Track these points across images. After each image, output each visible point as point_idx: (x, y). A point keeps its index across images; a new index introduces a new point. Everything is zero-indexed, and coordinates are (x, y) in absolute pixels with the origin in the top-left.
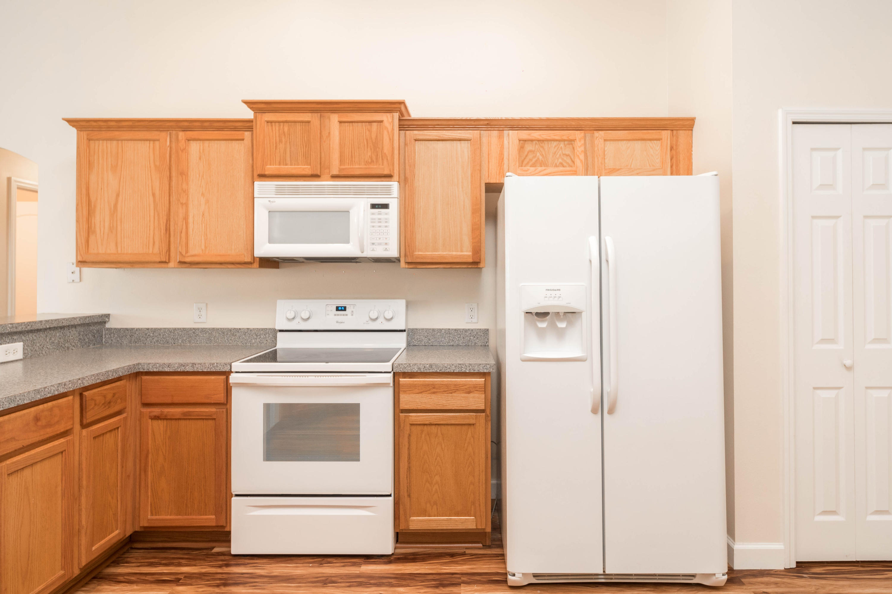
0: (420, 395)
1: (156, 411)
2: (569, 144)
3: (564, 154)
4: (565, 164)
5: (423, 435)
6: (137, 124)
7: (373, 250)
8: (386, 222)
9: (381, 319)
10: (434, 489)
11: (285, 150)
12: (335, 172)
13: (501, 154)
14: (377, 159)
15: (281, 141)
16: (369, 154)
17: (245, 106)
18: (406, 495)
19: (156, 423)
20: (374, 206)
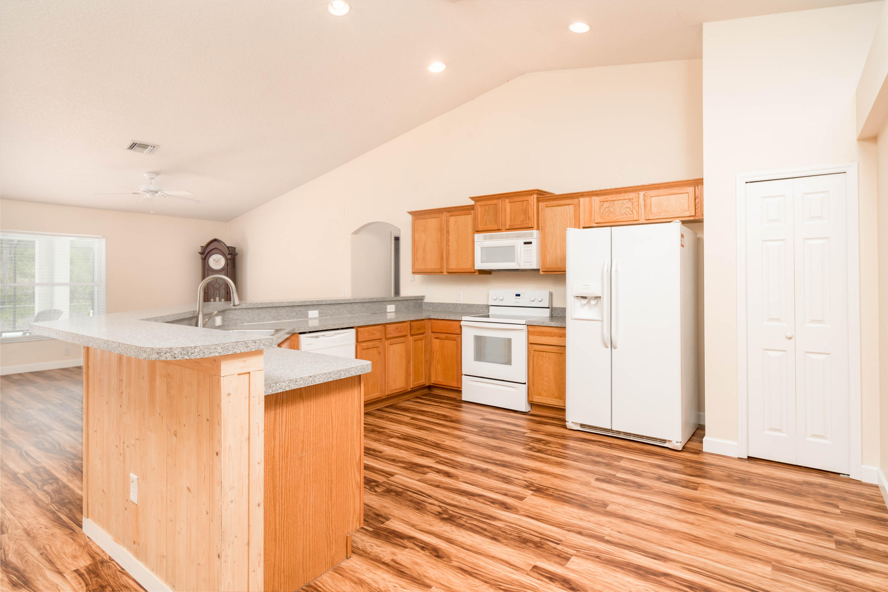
0: (538, 336)
1: (436, 335)
2: (629, 201)
3: (626, 208)
4: (627, 213)
5: (540, 357)
6: (431, 211)
7: (525, 265)
8: (531, 251)
9: (536, 301)
10: (545, 384)
11: (487, 218)
12: (507, 227)
13: (591, 210)
14: (526, 219)
15: (485, 214)
16: (523, 217)
17: (470, 199)
18: (532, 385)
19: (436, 340)
20: (525, 243)
